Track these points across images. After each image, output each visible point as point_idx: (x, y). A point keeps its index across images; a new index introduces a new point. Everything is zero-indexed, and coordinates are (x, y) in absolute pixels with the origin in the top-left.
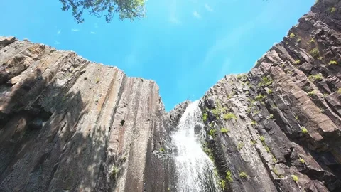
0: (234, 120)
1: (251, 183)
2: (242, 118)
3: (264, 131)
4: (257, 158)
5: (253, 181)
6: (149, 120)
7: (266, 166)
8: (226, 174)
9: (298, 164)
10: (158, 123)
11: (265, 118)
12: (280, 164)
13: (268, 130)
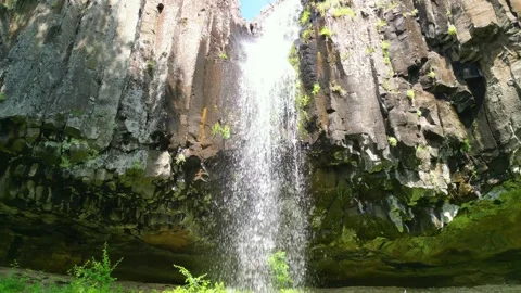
0: (348, 18)
1: (345, 100)
2: (365, 16)
3: (394, 35)
4: (367, 71)
5: (350, 98)
6: (203, 10)
7: (376, 80)
8: (312, 88)
9: (427, 80)
10: (219, 18)
11: (401, 16)
12: (397, 78)
13: (399, 33)
